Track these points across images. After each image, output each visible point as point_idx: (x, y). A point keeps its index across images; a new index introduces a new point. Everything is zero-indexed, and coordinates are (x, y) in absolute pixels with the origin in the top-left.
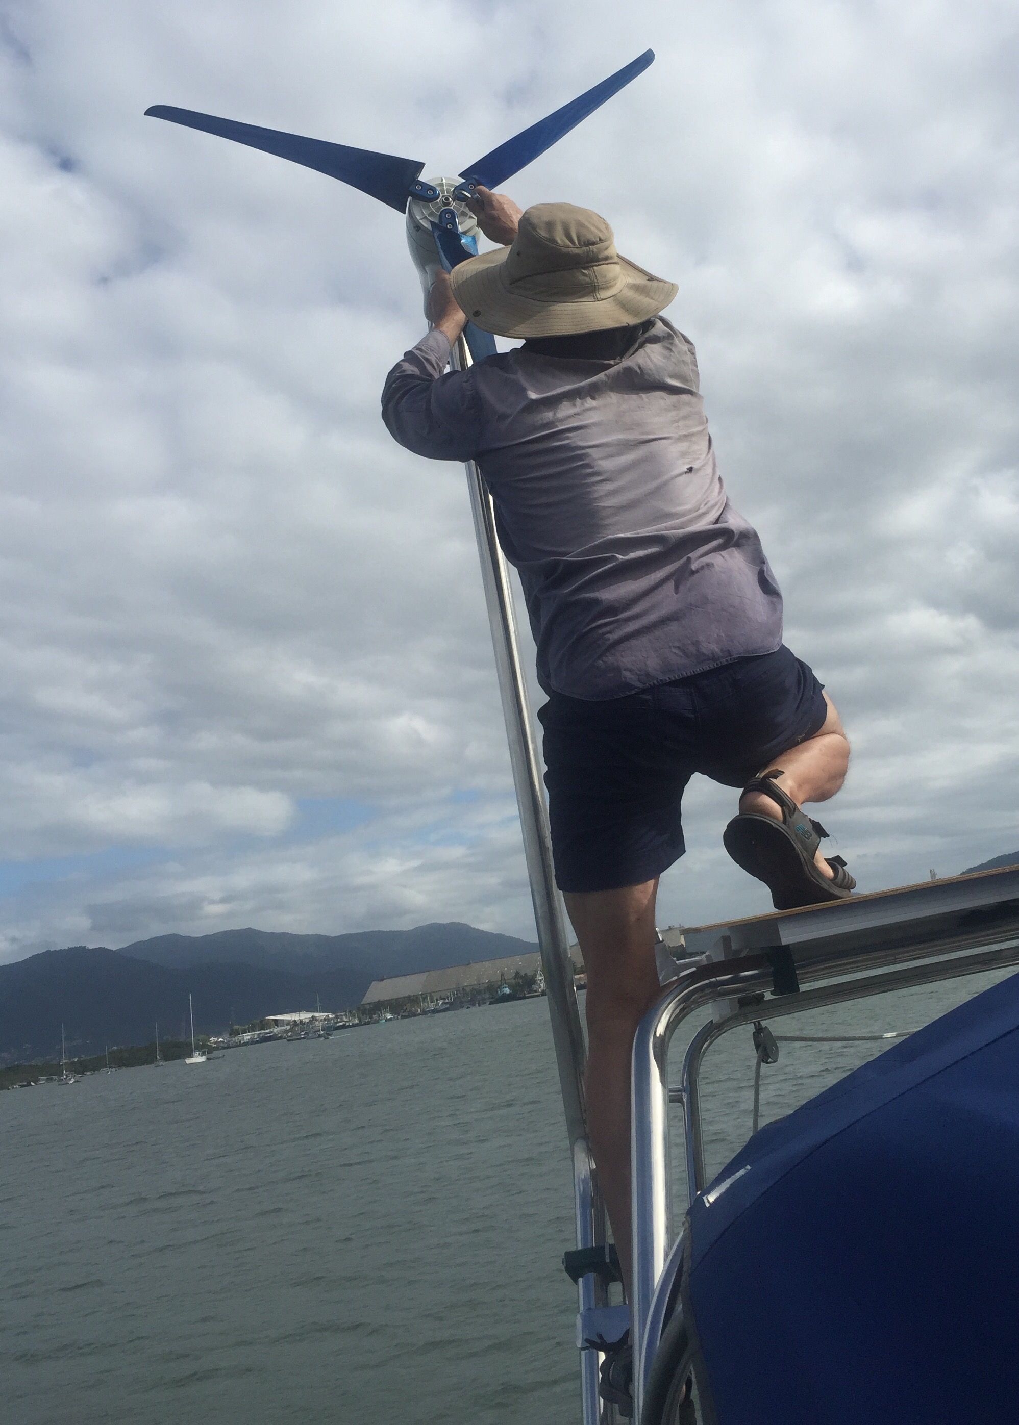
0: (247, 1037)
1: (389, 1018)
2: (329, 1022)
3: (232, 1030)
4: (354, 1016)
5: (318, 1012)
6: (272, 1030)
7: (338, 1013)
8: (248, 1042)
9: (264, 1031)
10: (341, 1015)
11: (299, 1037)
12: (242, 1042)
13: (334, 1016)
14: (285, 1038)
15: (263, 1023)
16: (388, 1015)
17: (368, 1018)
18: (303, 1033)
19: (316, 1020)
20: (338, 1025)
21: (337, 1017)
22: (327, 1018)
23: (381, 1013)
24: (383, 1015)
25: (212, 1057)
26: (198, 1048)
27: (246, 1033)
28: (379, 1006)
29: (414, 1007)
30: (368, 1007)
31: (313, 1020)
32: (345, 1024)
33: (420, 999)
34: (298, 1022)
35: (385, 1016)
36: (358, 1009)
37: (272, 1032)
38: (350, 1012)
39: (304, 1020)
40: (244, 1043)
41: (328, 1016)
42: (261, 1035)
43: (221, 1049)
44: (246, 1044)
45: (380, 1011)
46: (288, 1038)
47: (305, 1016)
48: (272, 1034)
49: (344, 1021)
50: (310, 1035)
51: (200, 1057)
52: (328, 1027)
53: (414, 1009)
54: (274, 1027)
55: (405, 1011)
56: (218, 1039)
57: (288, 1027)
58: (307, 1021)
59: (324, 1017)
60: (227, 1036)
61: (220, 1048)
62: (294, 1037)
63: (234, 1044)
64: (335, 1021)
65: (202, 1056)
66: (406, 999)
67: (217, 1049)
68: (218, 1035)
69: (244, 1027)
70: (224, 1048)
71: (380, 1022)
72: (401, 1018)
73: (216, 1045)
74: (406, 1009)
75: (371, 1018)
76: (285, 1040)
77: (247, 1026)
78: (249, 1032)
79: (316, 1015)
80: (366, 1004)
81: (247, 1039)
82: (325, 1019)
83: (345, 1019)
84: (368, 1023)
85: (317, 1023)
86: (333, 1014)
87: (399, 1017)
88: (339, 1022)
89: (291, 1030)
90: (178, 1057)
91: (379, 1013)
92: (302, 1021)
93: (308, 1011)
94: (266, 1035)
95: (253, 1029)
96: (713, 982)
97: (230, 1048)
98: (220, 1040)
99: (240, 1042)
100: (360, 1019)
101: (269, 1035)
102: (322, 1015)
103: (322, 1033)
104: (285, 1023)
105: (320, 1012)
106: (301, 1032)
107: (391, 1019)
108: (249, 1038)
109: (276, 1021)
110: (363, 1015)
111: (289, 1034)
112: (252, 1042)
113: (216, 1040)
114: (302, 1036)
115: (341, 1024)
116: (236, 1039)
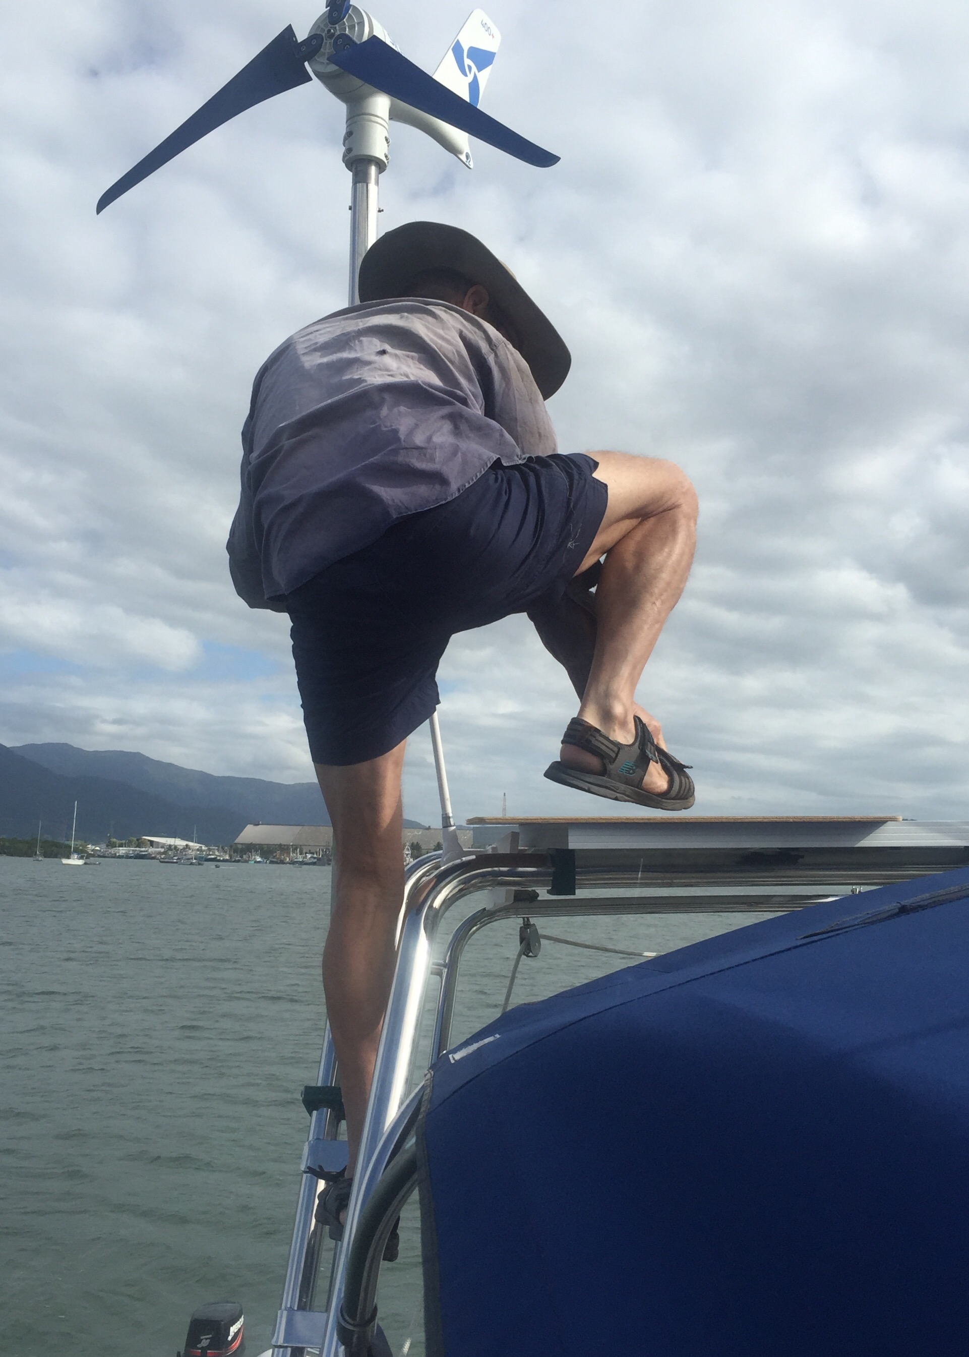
0: (122, 851)
1: (258, 860)
2: (201, 853)
3: (110, 842)
4: (225, 852)
5: (193, 842)
6: (147, 849)
7: (211, 846)
8: (123, 856)
9: (139, 849)
10: (214, 849)
11: (172, 861)
12: (117, 855)
13: (207, 848)
14: (157, 859)
15: (140, 841)
16: (258, 857)
17: (239, 856)
18: (176, 858)
19: (190, 849)
20: (210, 857)
21: (209, 850)
22: (200, 848)
23: (252, 855)
24: (253, 857)
25: (89, 862)
26: (77, 851)
27: (122, 847)
28: (250, 848)
29: (284, 855)
30: (240, 846)
31: (187, 848)
32: (216, 858)
33: (290, 849)
34: (173, 847)
35: (255, 858)
36: (231, 847)
37: (147, 851)
38: (223, 848)
39: (178, 847)
40: (119, 856)
41: (201, 847)
42: (136, 852)
43: (97, 857)
44: (120, 857)
45: (251, 852)
46: (161, 860)
47: (180, 843)
48: (146, 853)
49: (216, 855)
50: (182, 861)
51: (78, 860)
52: (200, 857)
53: (283, 857)
54: (149, 847)
55: (274, 857)
56: (96, 847)
57: (162, 850)
58: (181, 848)
59: (198, 847)
60: (104, 846)
61: (96, 855)
62: (167, 860)
63: (110, 855)
64: (208, 853)
65: (79, 859)
66: (277, 846)
67: (93, 856)
68: (95, 843)
69: (121, 842)
70: (99, 856)
71: (250, 862)
72: (270, 863)
73: (92, 853)
74: (276, 855)
75: (241, 857)
76: (158, 861)
77: (124, 842)
78: (125, 847)
79: (191, 844)
80: (239, 844)
81: (122, 853)
82: (198, 850)
83: (217, 853)
84: (238, 861)
85: (190, 851)
86: (207, 847)
87: (268, 862)
88: (210, 855)
89: (164, 853)
90: (56, 856)
91: (250, 854)
92: (177, 847)
93: (183, 839)
94: (141, 853)
95: (129, 844)
96: (495, 870)
97: (105, 857)
98: (98, 848)
99: (115, 854)
100: (230, 856)
101: (144, 853)
102: (197, 846)
103: (194, 861)
104: (160, 846)
105: (196, 843)
106: (174, 856)
107: (259, 862)
108: (124, 852)
109: (152, 843)
110: (234, 853)
111: (163, 856)
112: (127, 857)
113: (93, 848)
114: (175, 861)
115: (213, 857)
116: (113, 851)
